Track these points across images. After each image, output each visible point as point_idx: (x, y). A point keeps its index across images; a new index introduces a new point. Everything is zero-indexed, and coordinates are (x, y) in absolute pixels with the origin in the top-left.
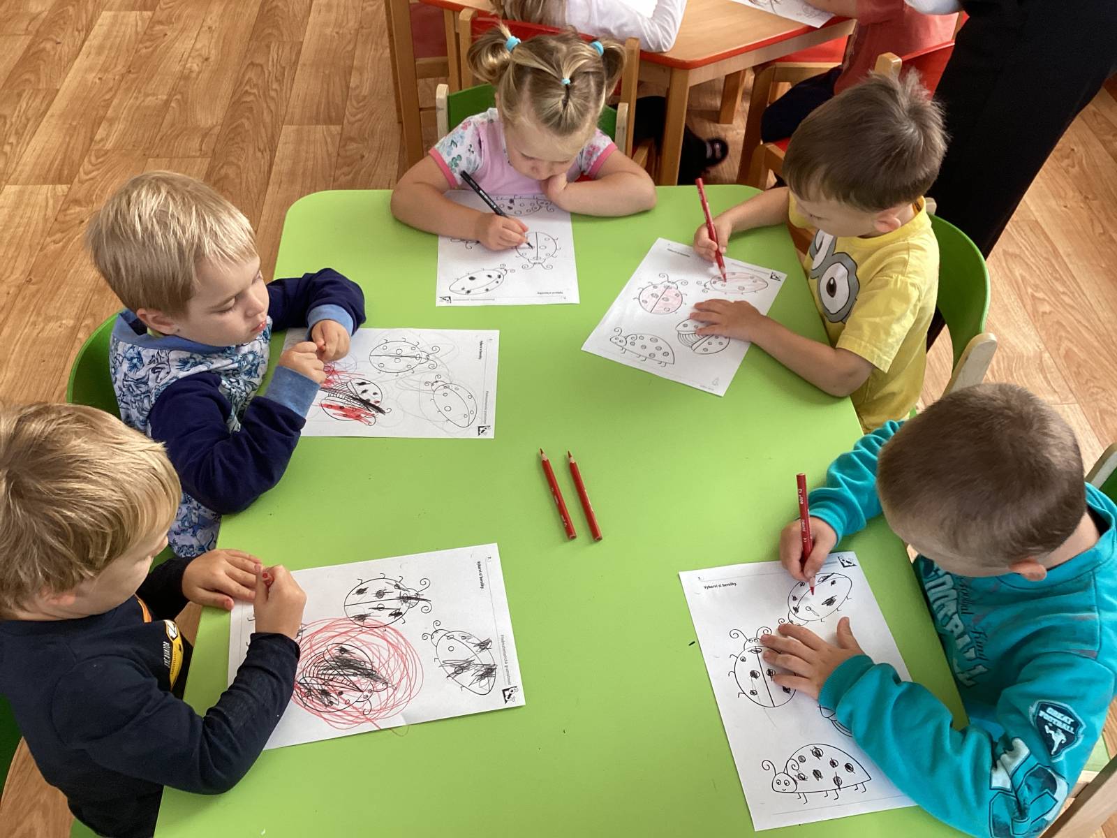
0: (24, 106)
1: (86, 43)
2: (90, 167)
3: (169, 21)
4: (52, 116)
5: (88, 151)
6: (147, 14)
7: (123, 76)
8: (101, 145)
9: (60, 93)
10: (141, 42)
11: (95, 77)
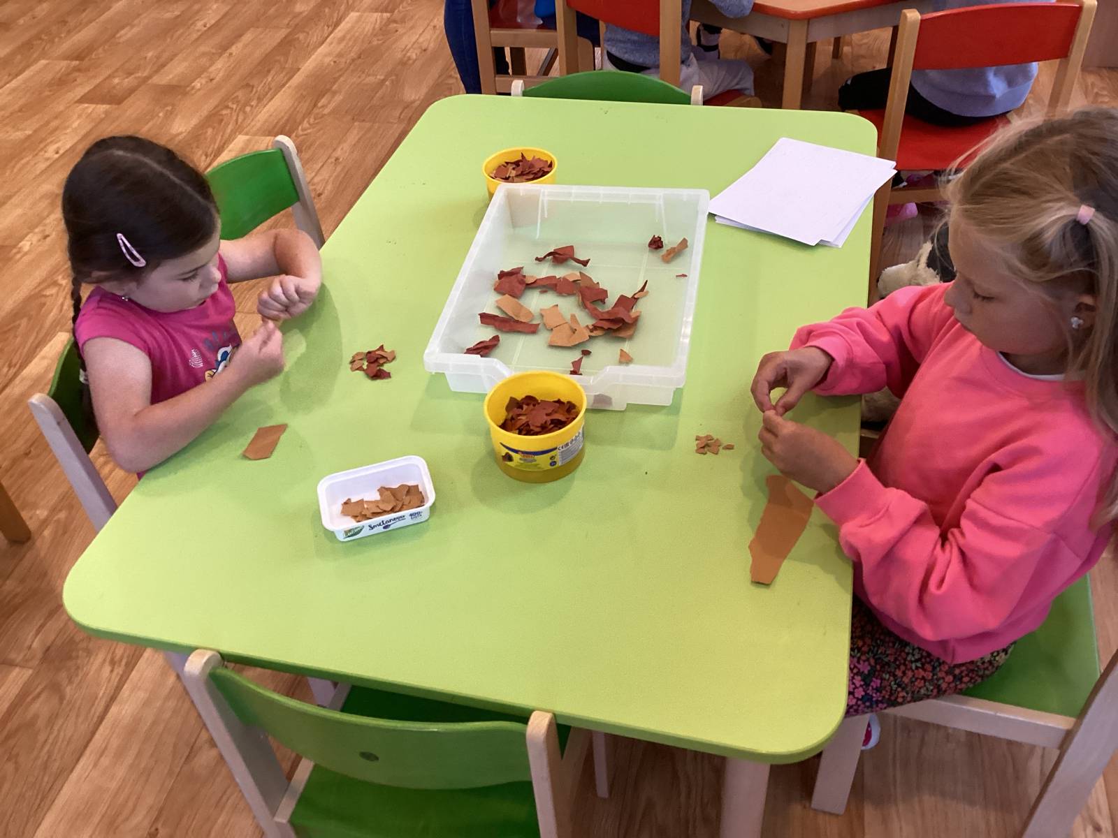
0: (270, 79)
1: (332, 35)
2: (308, 125)
3: (403, 21)
4: (289, 87)
5: (309, 114)
6: (386, 15)
7: (353, 60)
8: (321, 110)
9: (301, 70)
10: (375, 35)
11: (331, 61)
